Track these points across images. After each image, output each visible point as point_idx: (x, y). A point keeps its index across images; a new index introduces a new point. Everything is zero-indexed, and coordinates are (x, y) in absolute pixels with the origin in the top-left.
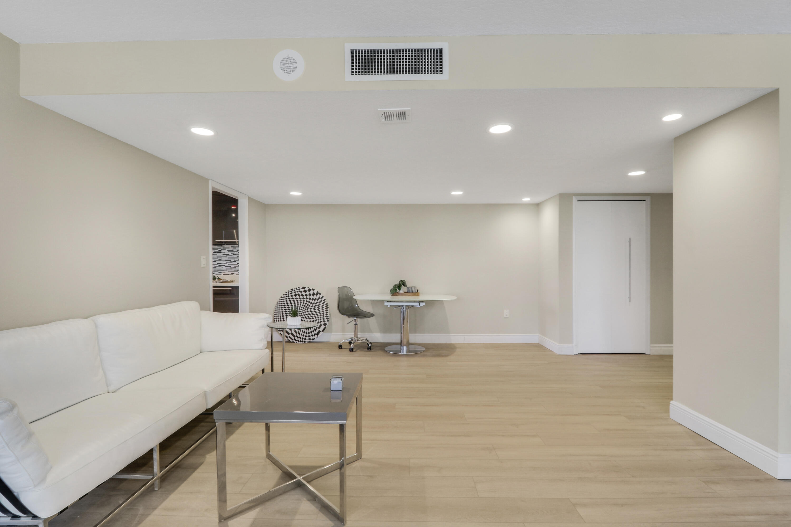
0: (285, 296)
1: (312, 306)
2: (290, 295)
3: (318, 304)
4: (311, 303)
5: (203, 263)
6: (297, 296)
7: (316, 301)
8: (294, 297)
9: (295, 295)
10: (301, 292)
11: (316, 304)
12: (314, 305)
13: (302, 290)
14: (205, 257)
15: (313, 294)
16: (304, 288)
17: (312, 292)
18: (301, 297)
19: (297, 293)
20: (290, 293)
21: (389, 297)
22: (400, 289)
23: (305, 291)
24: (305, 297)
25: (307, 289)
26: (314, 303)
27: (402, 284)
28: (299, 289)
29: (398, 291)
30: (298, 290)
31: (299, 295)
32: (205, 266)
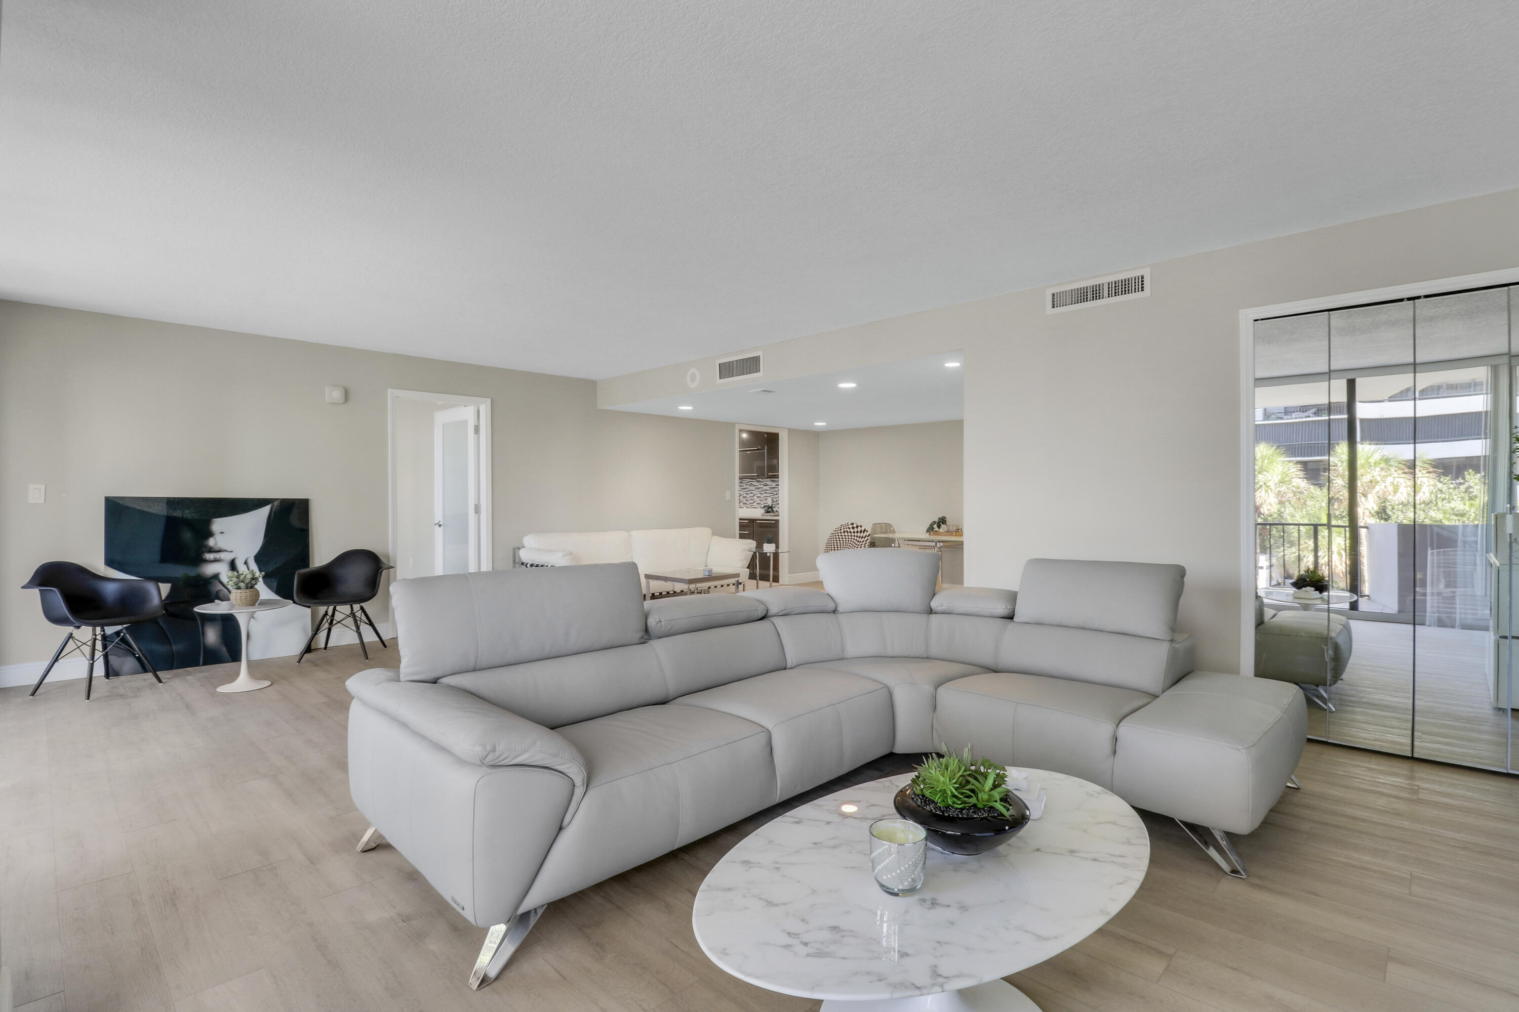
0: (835, 532)
1: (858, 545)
2: (839, 532)
3: (865, 542)
4: (858, 541)
5: (728, 496)
6: (846, 533)
7: (863, 539)
8: (843, 534)
9: (844, 532)
10: (849, 528)
11: (863, 542)
12: (861, 543)
13: (851, 526)
14: (729, 492)
15: (861, 532)
16: (852, 524)
17: (859, 529)
18: (849, 534)
19: (845, 530)
20: (839, 529)
21: (926, 536)
22: (939, 527)
23: (853, 528)
24: (853, 534)
25: (855, 525)
26: (860, 542)
27: (942, 521)
28: (848, 525)
29: (936, 529)
30: (847, 527)
31: (848, 532)
32: (730, 499)
